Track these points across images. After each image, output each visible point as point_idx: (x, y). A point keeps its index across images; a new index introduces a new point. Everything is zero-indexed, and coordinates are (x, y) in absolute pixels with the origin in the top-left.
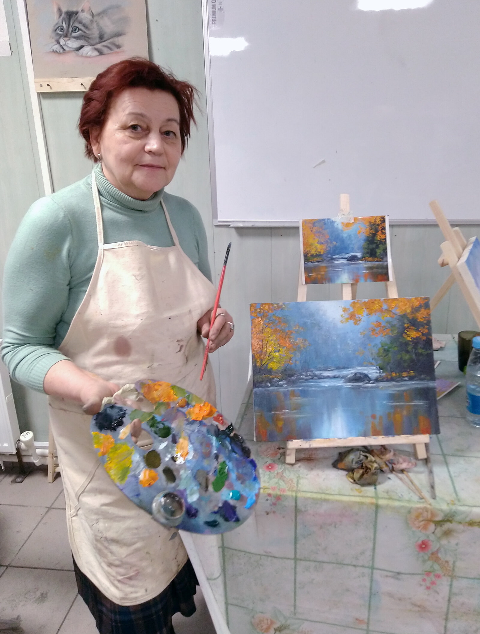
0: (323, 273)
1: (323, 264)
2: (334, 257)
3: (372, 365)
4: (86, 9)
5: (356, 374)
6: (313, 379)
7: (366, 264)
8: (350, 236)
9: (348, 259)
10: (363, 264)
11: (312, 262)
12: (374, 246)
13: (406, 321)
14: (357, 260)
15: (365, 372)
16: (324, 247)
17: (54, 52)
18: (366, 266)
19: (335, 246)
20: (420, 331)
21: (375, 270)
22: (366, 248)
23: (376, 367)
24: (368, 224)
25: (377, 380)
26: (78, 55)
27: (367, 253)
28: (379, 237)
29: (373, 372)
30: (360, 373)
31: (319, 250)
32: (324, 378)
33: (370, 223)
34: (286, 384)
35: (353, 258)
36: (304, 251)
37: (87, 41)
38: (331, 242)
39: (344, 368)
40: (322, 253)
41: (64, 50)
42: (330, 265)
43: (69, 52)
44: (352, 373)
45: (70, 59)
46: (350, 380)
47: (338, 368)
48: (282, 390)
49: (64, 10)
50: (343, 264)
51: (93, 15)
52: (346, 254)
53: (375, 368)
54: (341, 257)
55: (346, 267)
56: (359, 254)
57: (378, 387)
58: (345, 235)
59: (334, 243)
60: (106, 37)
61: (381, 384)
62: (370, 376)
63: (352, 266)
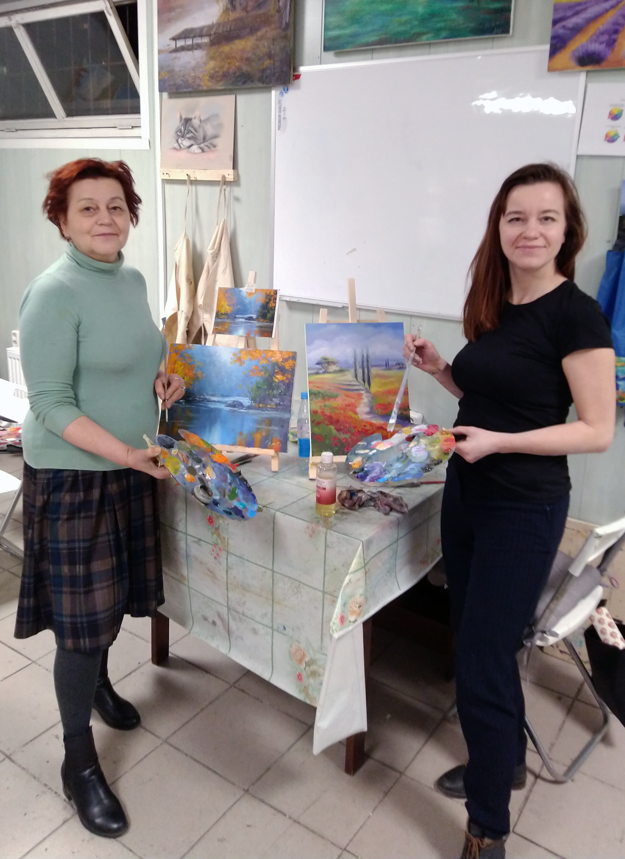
0: (226, 327)
1: (228, 321)
2: (237, 316)
3: (247, 396)
4: (197, 117)
5: (234, 401)
6: (203, 401)
7: (258, 323)
8: (250, 303)
9: (246, 319)
10: (256, 323)
11: (220, 318)
12: (266, 311)
13: (276, 367)
14: (252, 320)
15: (241, 401)
16: (231, 308)
17: (174, 148)
18: (257, 325)
19: (239, 309)
20: (285, 376)
21: (263, 329)
22: (260, 312)
23: (250, 399)
24: (265, 294)
25: (249, 408)
26: (188, 152)
27: (261, 316)
28: (271, 305)
29: (246, 401)
30: (237, 401)
31: (227, 311)
32: (211, 401)
33: (266, 294)
34: (184, 402)
35: (251, 318)
36: (217, 310)
37: (195, 141)
38: (237, 306)
39: (227, 396)
40: (229, 313)
41: (180, 147)
42: (233, 321)
43: (184, 149)
44: (232, 400)
45: (183, 154)
46: (229, 405)
47: (223, 396)
48: (181, 406)
49: (184, 117)
50: (242, 322)
51: (201, 121)
52: (245, 315)
53: (248, 399)
54: (242, 317)
55: (244, 325)
56: (254, 316)
57: (248, 413)
58: (247, 301)
59: (239, 306)
60: (207, 138)
61: (251, 411)
62: (244, 404)
63: (248, 324)
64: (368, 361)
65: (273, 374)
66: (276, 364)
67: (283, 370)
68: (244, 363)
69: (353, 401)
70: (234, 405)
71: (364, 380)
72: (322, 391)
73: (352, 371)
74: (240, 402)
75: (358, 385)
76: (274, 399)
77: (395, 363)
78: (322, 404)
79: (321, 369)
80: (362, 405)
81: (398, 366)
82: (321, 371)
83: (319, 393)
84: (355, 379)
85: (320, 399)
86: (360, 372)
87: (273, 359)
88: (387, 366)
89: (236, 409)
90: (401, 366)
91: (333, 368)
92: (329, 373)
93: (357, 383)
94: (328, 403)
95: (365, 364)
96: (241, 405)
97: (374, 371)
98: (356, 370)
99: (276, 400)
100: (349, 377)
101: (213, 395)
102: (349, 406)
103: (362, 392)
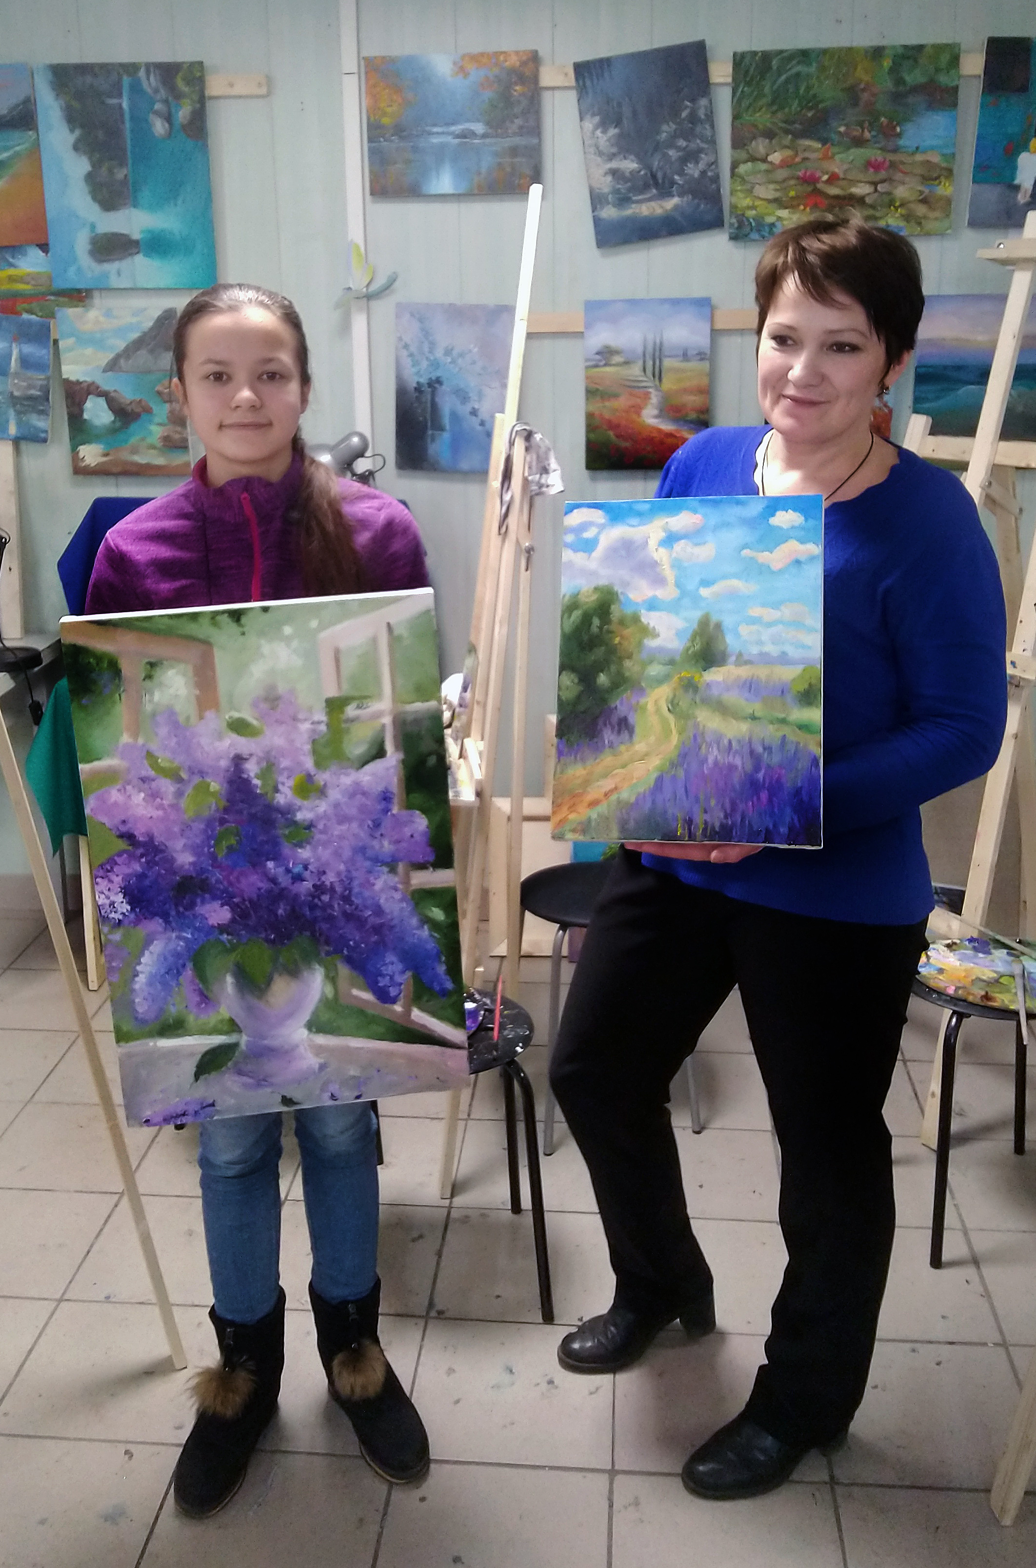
64: (660, 350)
65: (508, 87)
66: (512, 71)
67: (522, 79)
68: (469, 74)
69: (639, 400)
70: (463, 135)
71: (654, 376)
72: (601, 388)
73: (640, 363)
74: (471, 130)
75: (645, 381)
76: (516, 121)
77: (695, 352)
78: (601, 405)
79: (600, 361)
80: (649, 407)
81: (699, 357)
82: (602, 363)
83: (597, 390)
84: (643, 374)
85: (598, 398)
86: (650, 364)
87: (507, 63)
88: (685, 356)
89: (468, 140)
90: (703, 356)
91: (617, 359)
92: (610, 365)
93: (645, 379)
94: (607, 404)
95: (657, 354)
96: (473, 134)
97: (667, 363)
98: (644, 362)
99: (518, 122)
100: (635, 371)
101: (435, 125)
102: (633, 407)
103: (650, 390)
